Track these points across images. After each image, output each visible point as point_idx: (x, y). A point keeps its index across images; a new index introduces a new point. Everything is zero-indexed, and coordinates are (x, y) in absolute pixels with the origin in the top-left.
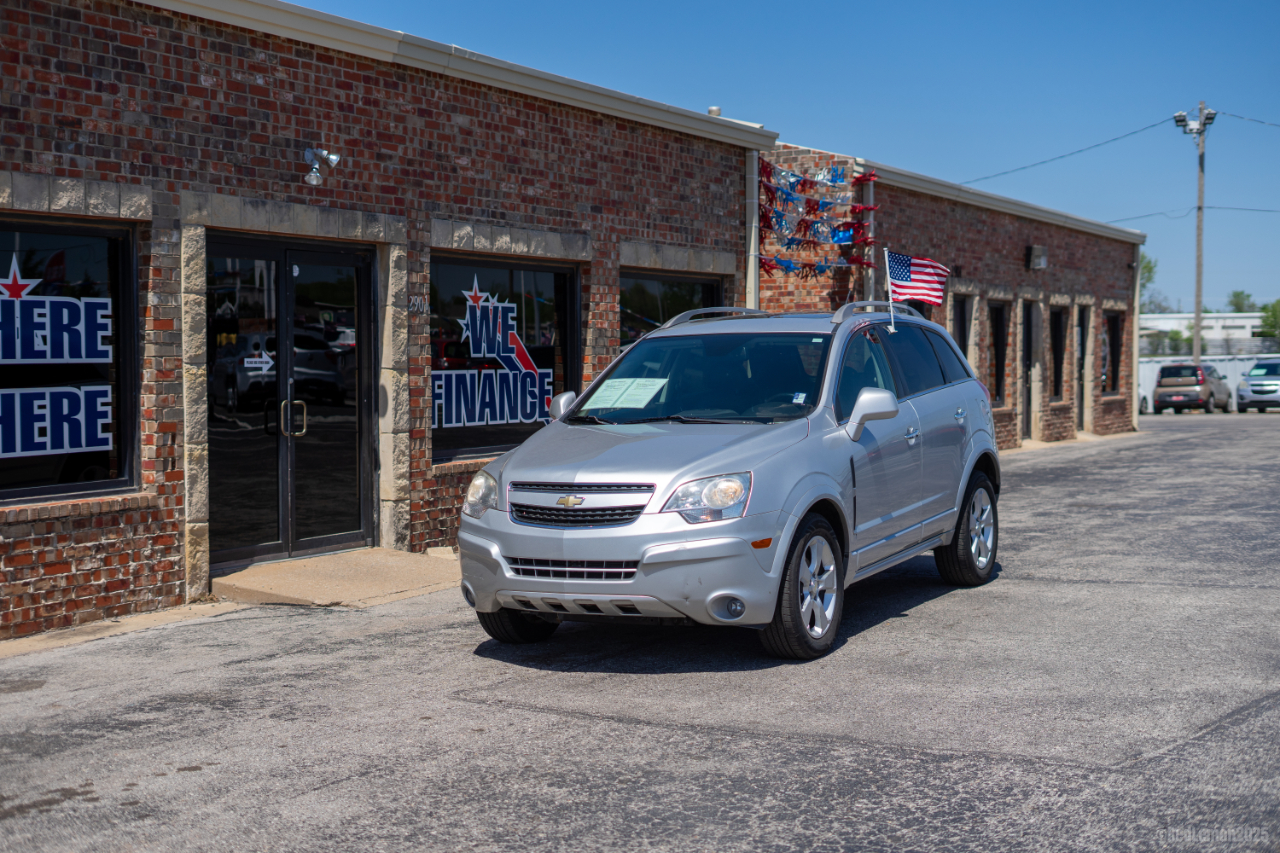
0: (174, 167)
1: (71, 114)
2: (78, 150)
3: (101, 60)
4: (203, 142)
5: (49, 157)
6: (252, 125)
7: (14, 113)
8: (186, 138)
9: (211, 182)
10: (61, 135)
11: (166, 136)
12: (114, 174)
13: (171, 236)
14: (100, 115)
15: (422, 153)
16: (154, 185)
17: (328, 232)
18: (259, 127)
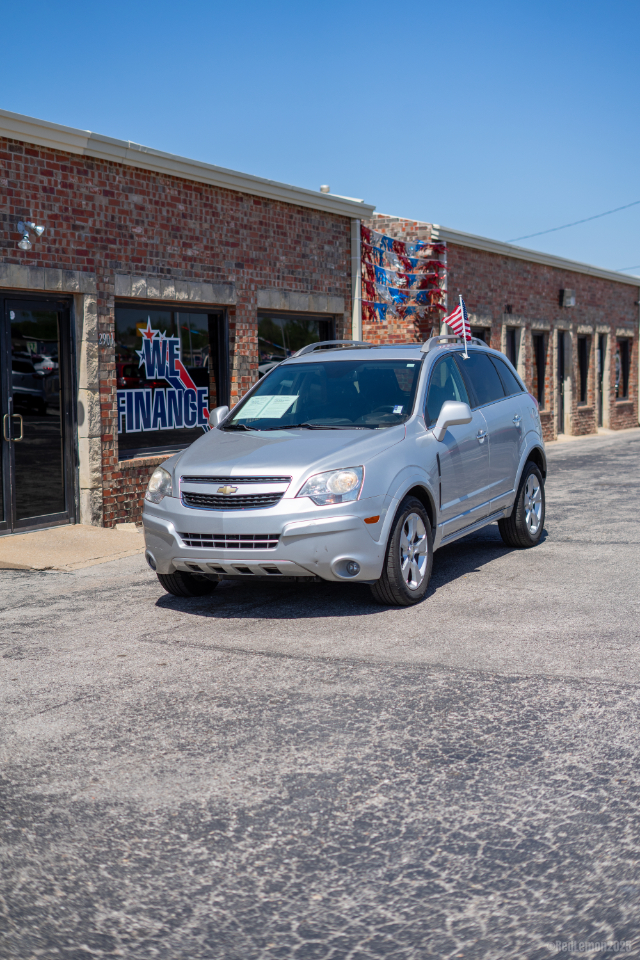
15: (107, 224)
17: (37, 286)
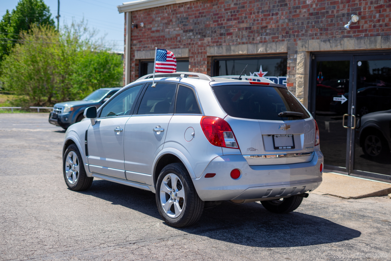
0: (296, 34)
1: (264, 25)
2: (267, 35)
3: (274, 7)
4: (307, 23)
5: (259, 38)
6: (327, 12)
7: (250, 28)
8: (300, 24)
9: (309, 36)
10: (262, 31)
11: (293, 24)
12: (277, 40)
13: (294, 56)
14: (273, 23)
16: (289, 41)
18: (330, 12)
